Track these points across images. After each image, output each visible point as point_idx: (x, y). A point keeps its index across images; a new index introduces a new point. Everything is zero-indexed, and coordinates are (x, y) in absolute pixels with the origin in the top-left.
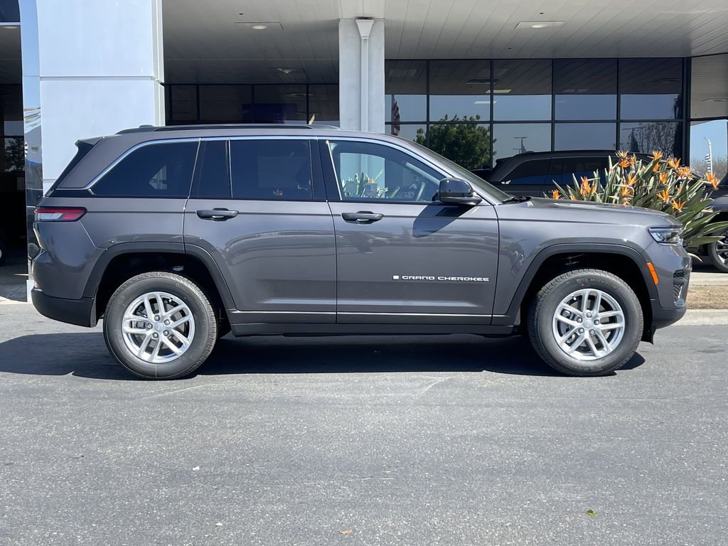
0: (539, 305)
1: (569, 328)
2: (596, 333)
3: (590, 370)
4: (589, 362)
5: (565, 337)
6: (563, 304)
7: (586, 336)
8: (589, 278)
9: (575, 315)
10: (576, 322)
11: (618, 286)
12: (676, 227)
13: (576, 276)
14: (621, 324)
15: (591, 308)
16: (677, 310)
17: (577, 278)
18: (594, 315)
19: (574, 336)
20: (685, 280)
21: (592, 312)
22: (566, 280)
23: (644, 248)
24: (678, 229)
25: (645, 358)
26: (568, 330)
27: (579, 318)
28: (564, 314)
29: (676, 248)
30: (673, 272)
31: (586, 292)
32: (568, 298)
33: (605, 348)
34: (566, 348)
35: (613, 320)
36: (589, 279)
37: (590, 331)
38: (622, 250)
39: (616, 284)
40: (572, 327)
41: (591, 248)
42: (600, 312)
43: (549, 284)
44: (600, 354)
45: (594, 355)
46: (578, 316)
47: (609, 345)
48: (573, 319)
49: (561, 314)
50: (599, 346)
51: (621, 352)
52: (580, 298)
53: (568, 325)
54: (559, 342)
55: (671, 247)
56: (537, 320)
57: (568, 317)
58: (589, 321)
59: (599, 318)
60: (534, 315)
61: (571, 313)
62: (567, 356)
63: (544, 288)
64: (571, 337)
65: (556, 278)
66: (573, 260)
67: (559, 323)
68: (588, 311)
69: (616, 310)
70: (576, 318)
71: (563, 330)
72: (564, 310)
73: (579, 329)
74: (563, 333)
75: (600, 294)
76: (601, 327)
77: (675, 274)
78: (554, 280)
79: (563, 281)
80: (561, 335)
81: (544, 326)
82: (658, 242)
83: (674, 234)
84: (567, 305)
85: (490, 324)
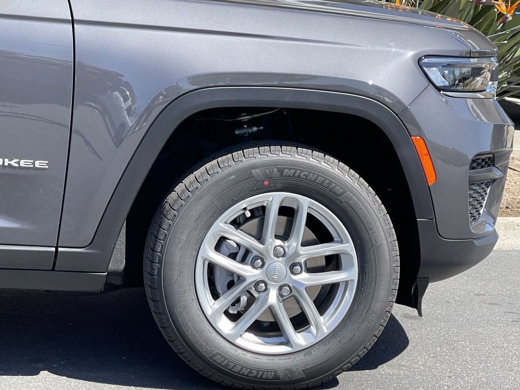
0: (165, 226)
1: (233, 281)
2: (295, 293)
3: (276, 377)
4: (276, 359)
5: (225, 301)
6: (222, 226)
7: (273, 297)
8: (281, 168)
9: (247, 252)
10: (249, 268)
11: (346, 188)
12: (482, 55)
13: (252, 161)
14: (348, 275)
15: (285, 236)
16: (475, 242)
17: (255, 167)
18: (290, 252)
19: (244, 299)
20: (496, 173)
21: (286, 244)
22: (229, 170)
23: (406, 103)
24: (485, 60)
25: (410, 335)
26: (231, 285)
27: (256, 258)
28: (224, 248)
29: (480, 103)
30: (470, 157)
31: (274, 200)
32: (234, 211)
33: (313, 329)
34: (225, 325)
35: (333, 262)
36: (281, 171)
37: (280, 288)
38: (359, 106)
39: (341, 183)
40: (241, 279)
41: (287, 99)
42: (304, 244)
43: (191, 177)
44: (300, 339)
45: (287, 343)
46: (255, 253)
47: (322, 319)
48: (243, 261)
49: (218, 248)
50: (300, 322)
51: (346, 335)
52: (260, 212)
53: (232, 273)
54: (209, 312)
55: (470, 102)
56: (160, 262)
57: (233, 256)
58: (280, 265)
59: (302, 260)
60: (153, 250)
61: (239, 245)
62: (227, 345)
63: (179, 188)
64: (238, 301)
65: (208, 165)
66: (251, 123)
67: (212, 268)
68: (278, 242)
69: (341, 242)
70: (250, 258)
71: (220, 286)
72: (222, 239)
73: (257, 284)
74: (219, 290)
75: (306, 205)
76: (304, 278)
77: (473, 161)
78: (203, 169)
79: (222, 173)
80: (216, 296)
81: (175, 275)
82: (439, 89)
83: (477, 72)
84: (232, 229)
85: (53, 269)
